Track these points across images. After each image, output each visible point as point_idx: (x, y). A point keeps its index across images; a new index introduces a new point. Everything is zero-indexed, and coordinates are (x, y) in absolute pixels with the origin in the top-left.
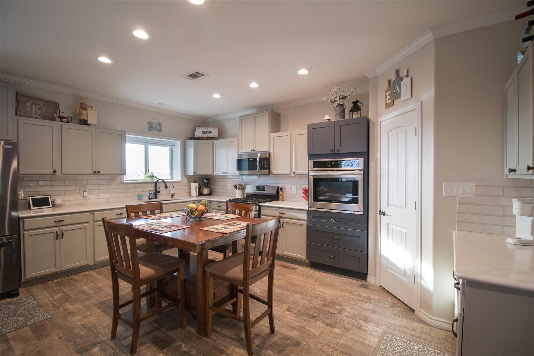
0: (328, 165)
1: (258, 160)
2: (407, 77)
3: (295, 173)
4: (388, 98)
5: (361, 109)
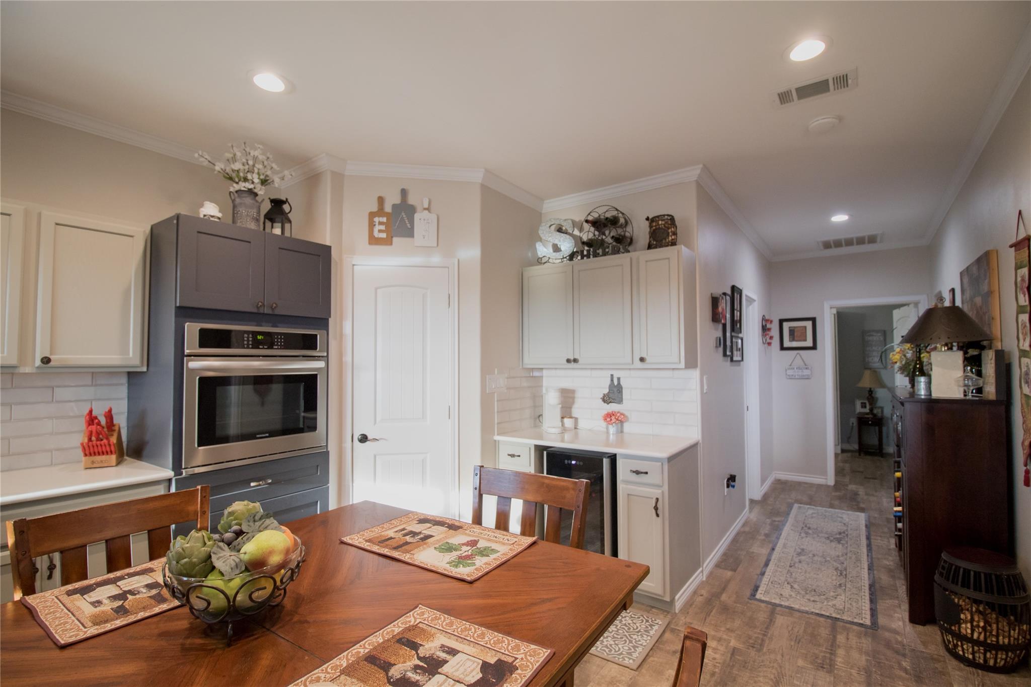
0: (246, 342)
2: (430, 212)
3: (52, 364)
4: (377, 228)
5: (290, 222)
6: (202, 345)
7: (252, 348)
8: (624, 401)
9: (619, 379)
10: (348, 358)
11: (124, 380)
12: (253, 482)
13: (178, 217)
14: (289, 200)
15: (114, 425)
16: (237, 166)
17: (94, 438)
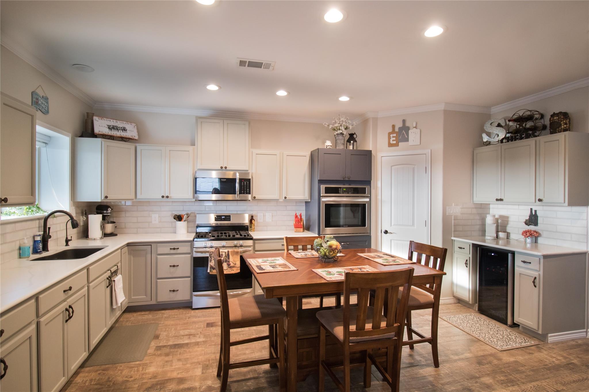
1: (238, 181)
2: (416, 128)
3: (287, 199)
4: (392, 139)
5: (356, 141)
6: (326, 193)
7: (342, 193)
8: (539, 224)
9: (536, 211)
10: (379, 197)
11: (304, 204)
12: (343, 243)
13: (318, 149)
14: (356, 133)
15: (302, 219)
16: (336, 125)
17: (297, 223)
